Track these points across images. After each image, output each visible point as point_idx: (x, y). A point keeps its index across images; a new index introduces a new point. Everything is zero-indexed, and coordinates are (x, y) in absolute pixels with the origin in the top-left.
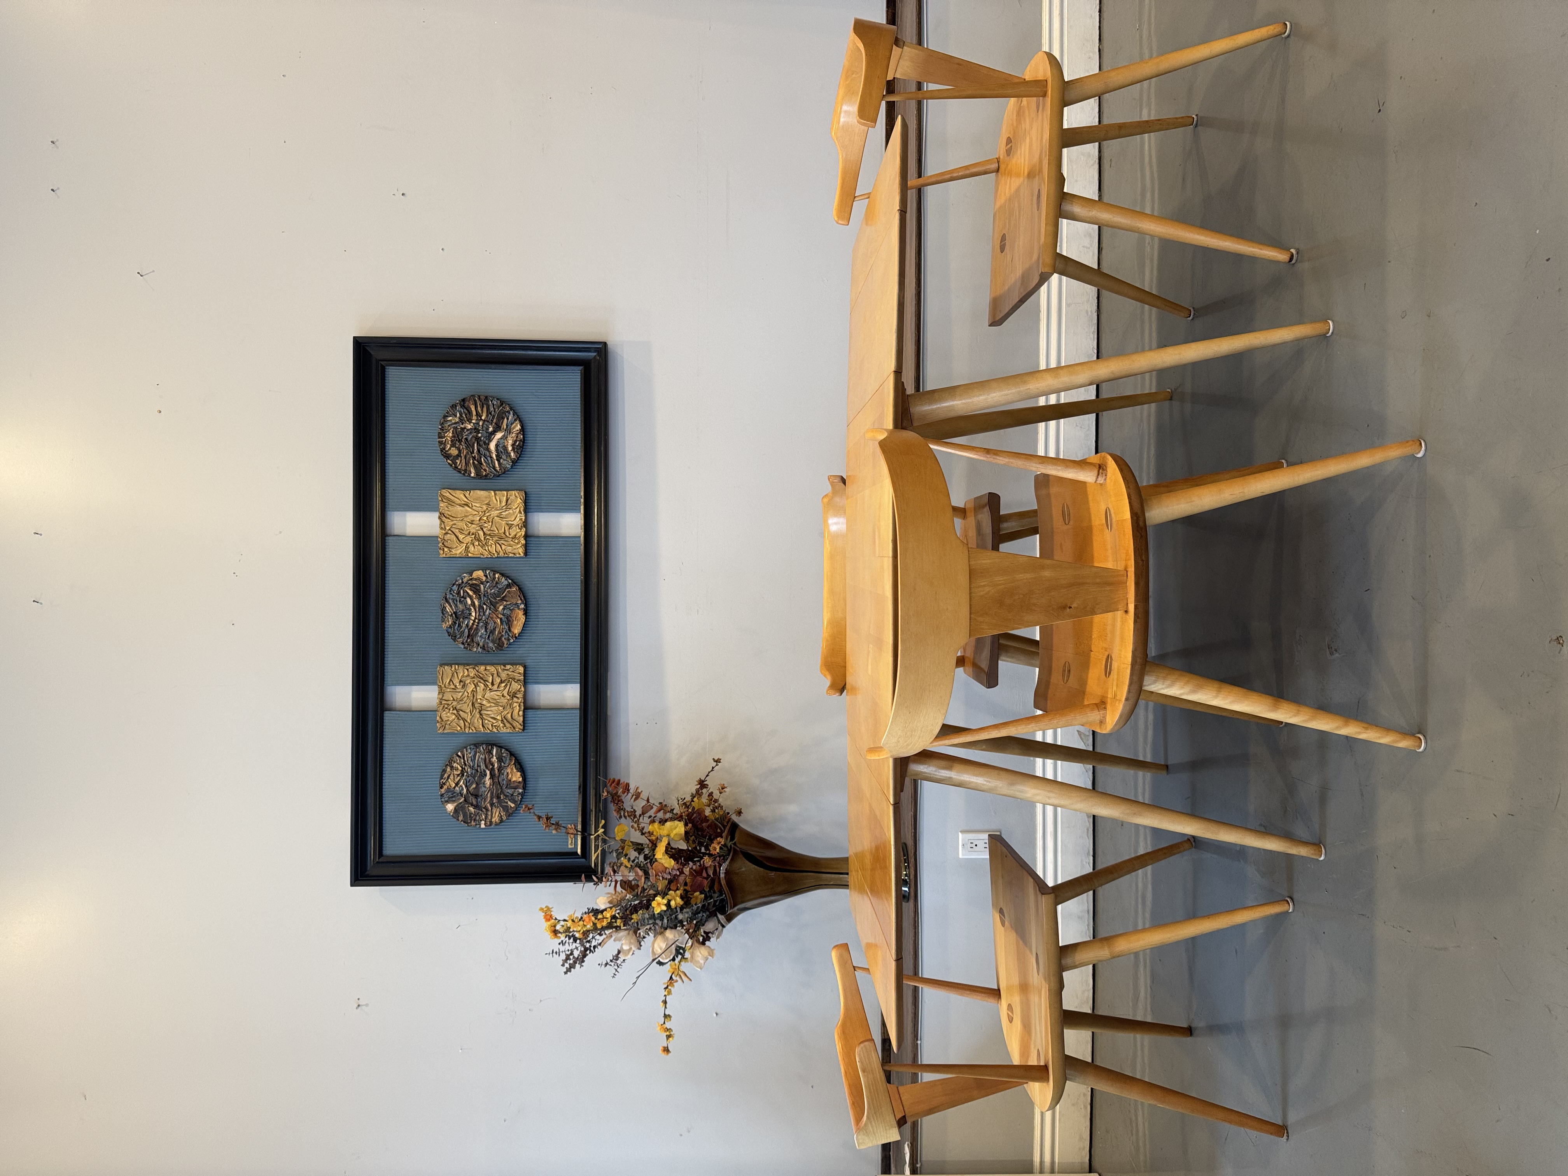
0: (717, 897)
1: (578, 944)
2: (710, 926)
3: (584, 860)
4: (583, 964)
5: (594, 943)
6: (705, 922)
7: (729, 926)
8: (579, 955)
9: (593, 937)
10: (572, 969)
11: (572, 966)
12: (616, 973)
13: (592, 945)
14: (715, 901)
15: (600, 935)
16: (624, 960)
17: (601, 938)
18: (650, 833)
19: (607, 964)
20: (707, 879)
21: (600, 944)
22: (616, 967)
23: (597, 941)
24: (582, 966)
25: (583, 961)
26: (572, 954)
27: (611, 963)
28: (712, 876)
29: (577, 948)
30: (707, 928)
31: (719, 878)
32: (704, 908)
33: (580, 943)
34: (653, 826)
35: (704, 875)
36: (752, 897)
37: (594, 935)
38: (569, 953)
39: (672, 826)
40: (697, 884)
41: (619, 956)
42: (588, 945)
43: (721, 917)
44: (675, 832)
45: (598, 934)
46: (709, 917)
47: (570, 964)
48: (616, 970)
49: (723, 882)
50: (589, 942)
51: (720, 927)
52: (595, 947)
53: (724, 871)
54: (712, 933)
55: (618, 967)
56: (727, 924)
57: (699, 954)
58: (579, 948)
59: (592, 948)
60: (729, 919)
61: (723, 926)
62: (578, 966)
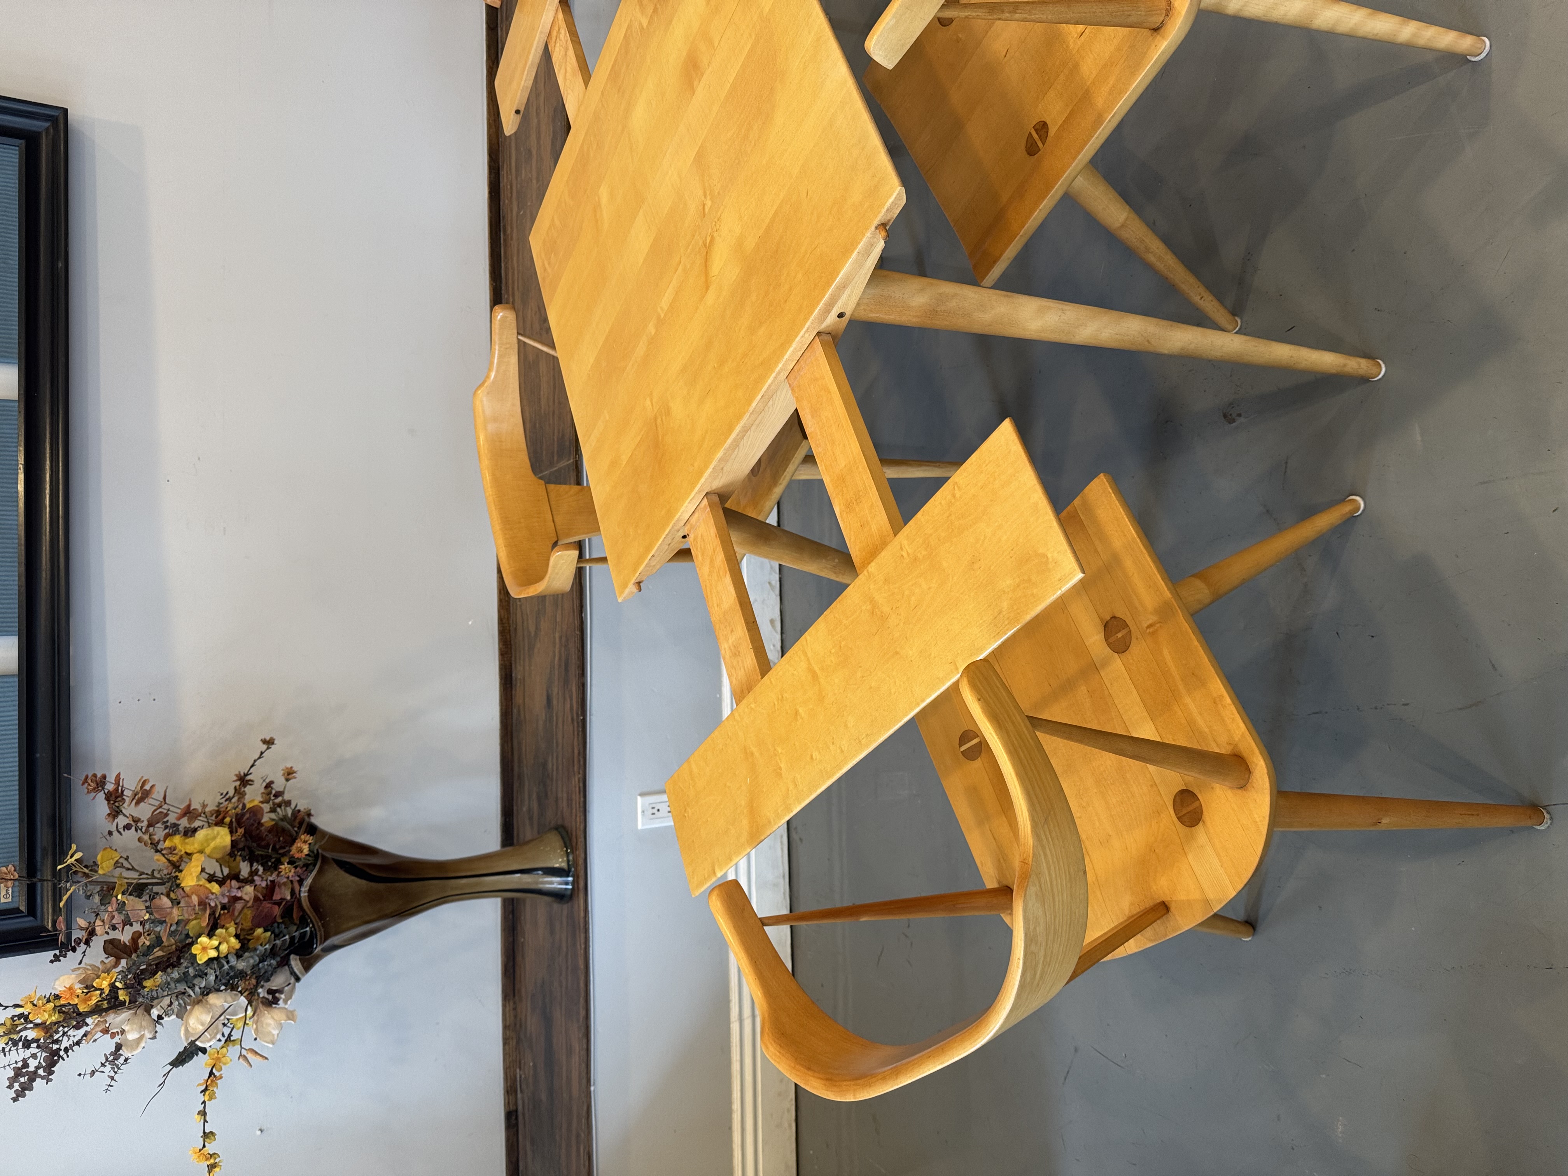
0: (296, 931)
1: (33, 1049)
2: (279, 980)
3: (31, 918)
4: (50, 1077)
5: (65, 1043)
6: (272, 975)
7: (308, 978)
8: (37, 1068)
9: (64, 1034)
10: (26, 1092)
11: (26, 1088)
12: (113, 1083)
13: (62, 1047)
14: (292, 938)
15: (77, 1027)
16: (126, 1060)
17: (82, 1032)
18: (172, 850)
19: (93, 1073)
20: (278, 904)
21: (78, 1043)
22: (112, 1074)
23: (72, 1038)
24: (49, 1081)
25: (51, 1073)
26: (26, 1065)
27: (102, 1069)
28: (289, 898)
29: (34, 1056)
30: (273, 985)
31: (299, 901)
32: (273, 953)
33: (38, 1047)
34: (171, 841)
35: (277, 897)
36: (351, 924)
37: (66, 1029)
38: (20, 1064)
39: (208, 835)
40: (264, 913)
41: (121, 1052)
42: (55, 1047)
43: (295, 963)
44: (212, 845)
45: (73, 1027)
46: (278, 967)
47: (21, 1085)
48: (112, 1078)
49: (305, 904)
50: (57, 1041)
51: (293, 980)
52: (66, 1050)
53: (307, 888)
54: (280, 991)
55: (116, 1073)
56: (303, 975)
57: (271, 1021)
58: (39, 1055)
59: (62, 1053)
60: (307, 968)
61: (298, 979)
62: (39, 1083)
